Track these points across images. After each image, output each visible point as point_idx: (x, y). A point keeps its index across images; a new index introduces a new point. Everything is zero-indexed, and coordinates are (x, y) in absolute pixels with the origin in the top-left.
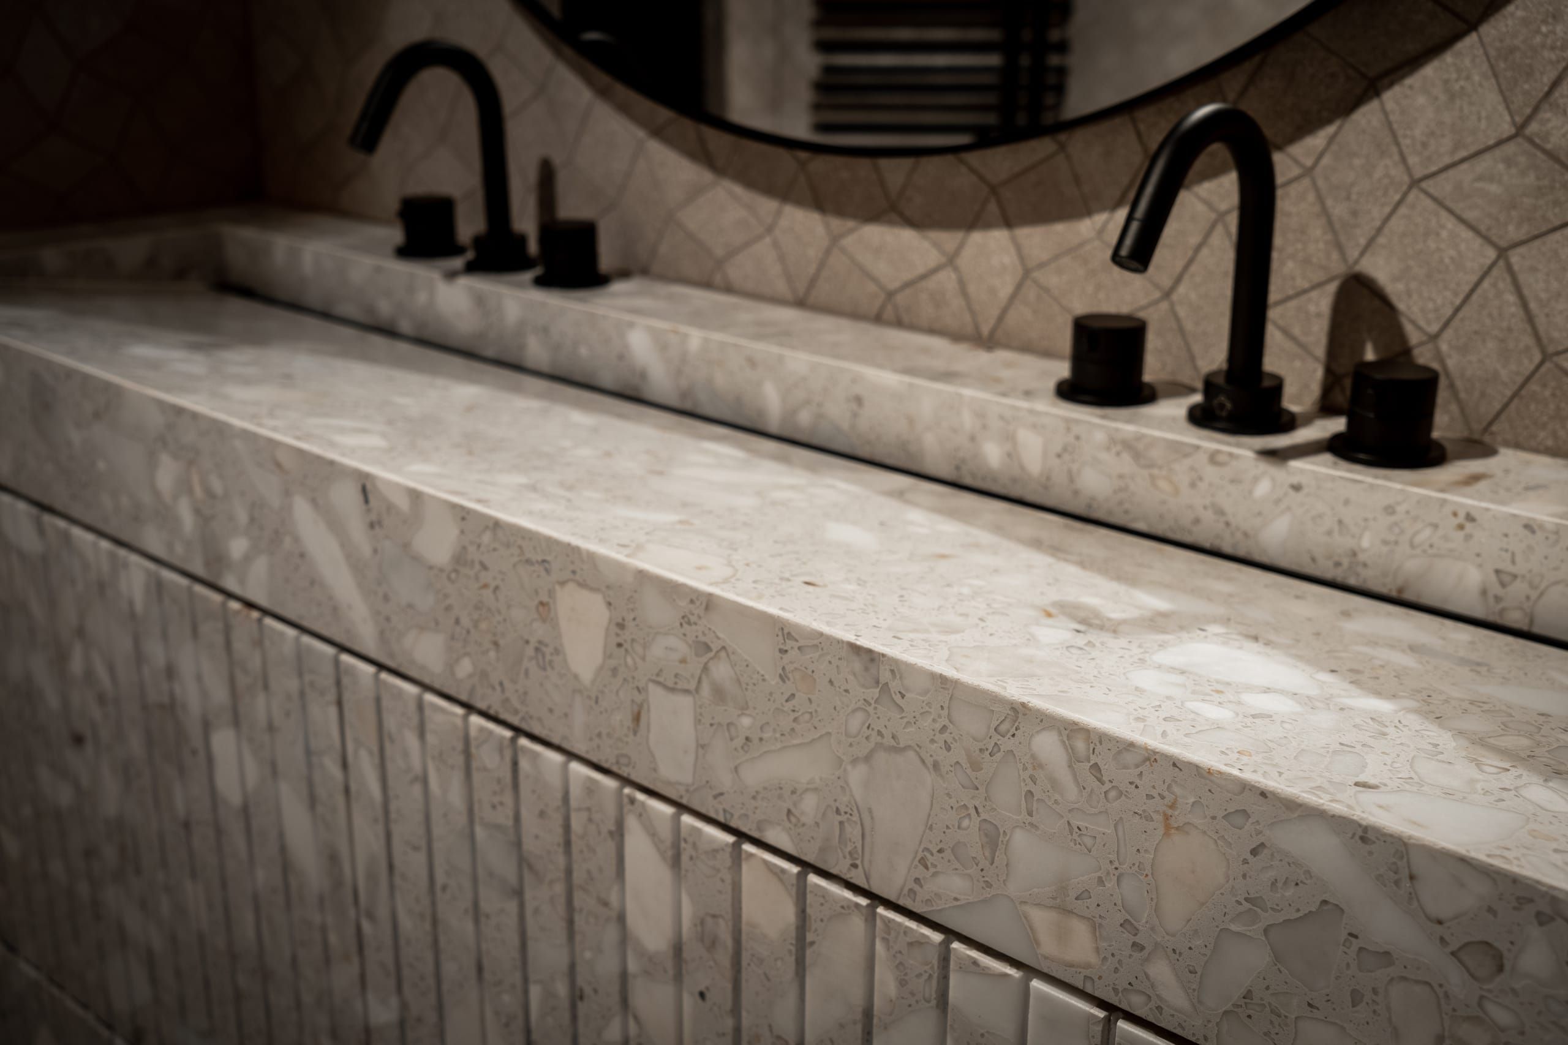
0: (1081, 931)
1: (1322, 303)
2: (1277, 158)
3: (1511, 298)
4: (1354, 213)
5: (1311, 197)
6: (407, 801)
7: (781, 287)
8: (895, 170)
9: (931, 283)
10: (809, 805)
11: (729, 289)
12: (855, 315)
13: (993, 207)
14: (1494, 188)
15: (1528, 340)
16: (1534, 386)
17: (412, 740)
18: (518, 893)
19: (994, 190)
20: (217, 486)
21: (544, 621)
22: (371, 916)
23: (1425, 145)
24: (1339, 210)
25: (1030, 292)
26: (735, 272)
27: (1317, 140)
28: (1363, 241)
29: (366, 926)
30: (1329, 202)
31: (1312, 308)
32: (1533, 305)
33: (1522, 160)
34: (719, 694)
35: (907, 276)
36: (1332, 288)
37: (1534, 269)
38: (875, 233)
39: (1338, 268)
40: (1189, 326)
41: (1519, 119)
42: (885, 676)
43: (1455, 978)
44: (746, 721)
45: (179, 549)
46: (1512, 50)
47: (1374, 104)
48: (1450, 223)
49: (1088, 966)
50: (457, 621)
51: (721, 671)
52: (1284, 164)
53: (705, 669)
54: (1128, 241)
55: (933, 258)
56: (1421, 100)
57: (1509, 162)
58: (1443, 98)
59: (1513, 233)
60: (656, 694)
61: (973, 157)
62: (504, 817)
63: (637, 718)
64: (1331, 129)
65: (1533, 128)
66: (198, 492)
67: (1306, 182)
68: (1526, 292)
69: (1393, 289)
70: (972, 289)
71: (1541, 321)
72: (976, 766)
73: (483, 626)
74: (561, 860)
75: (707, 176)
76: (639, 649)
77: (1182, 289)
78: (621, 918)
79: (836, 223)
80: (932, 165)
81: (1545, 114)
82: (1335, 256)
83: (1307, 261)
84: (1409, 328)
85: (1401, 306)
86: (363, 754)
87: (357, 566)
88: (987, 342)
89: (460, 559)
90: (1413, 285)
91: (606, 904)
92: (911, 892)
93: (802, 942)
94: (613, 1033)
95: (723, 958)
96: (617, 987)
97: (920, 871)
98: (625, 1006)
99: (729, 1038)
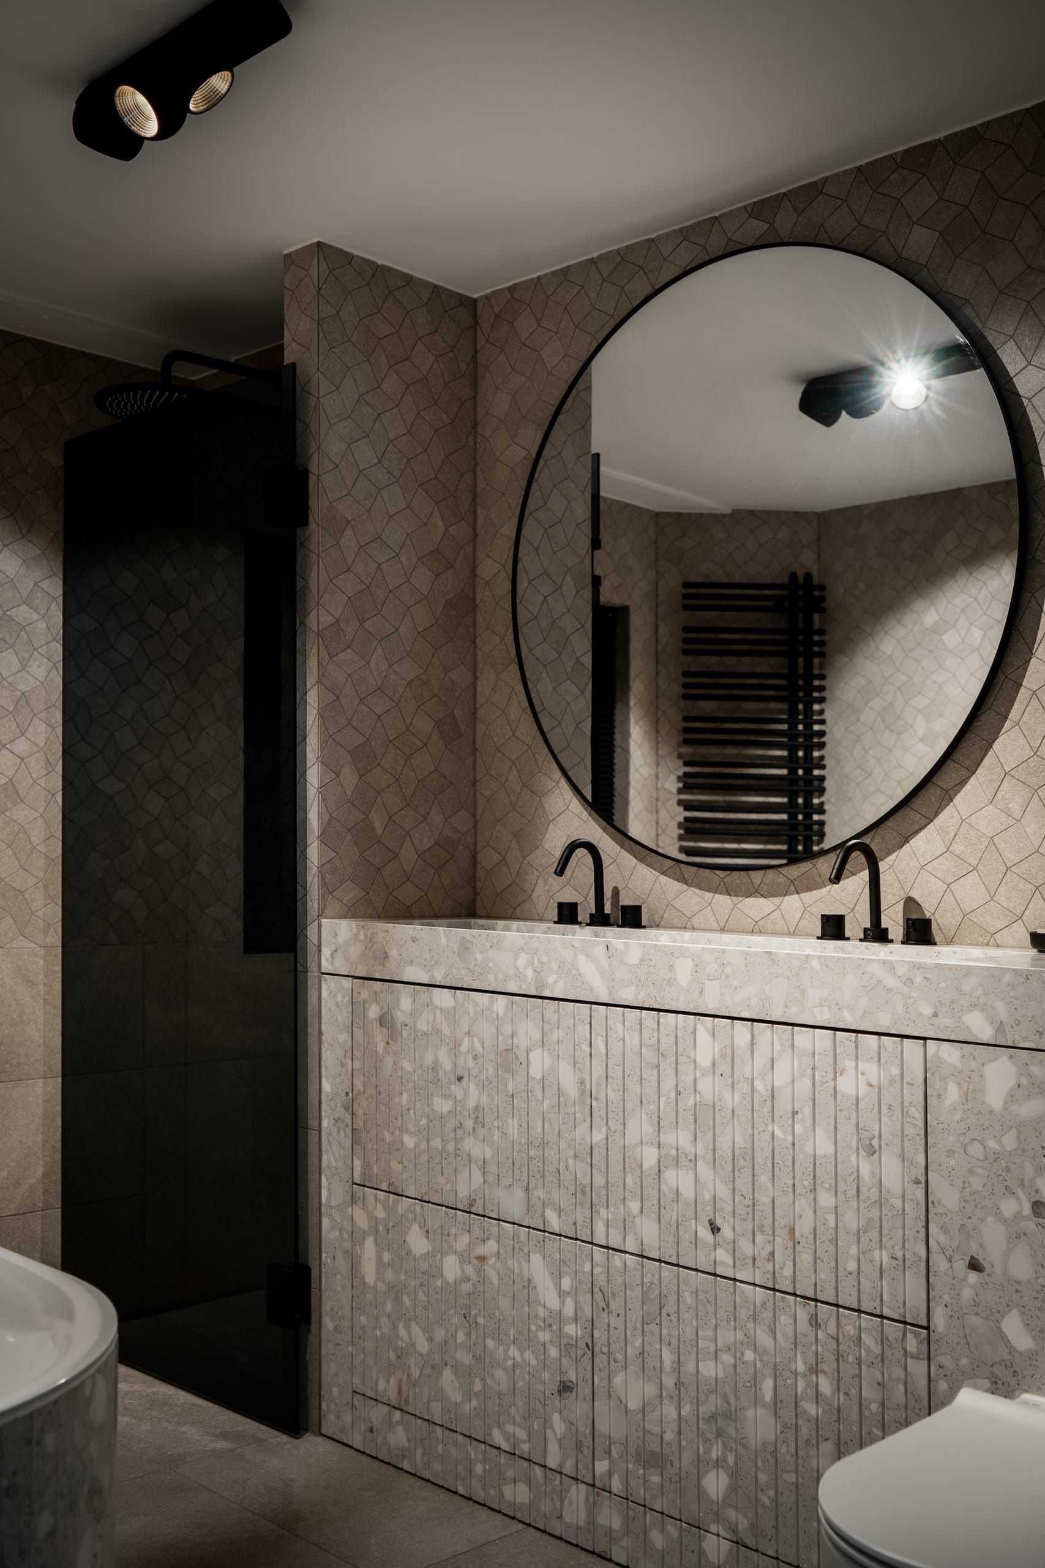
0: (826, 1009)
1: (900, 907)
2: (880, 864)
3: (952, 899)
4: (906, 878)
5: (893, 874)
6: (616, 1048)
7: (715, 925)
8: (757, 876)
9: (771, 916)
10: (754, 1002)
11: (694, 929)
12: (744, 932)
13: (792, 887)
14: (944, 867)
15: (959, 911)
16: (962, 925)
17: (620, 1027)
18: (658, 1066)
19: (792, 882)
20: (545, 959)
21: (671, 971)
22: (597, 1099)
23: (923, 856)
24: (902, 878)
25: (807, 915)
26: (695, 922)
27: (893, 856)
28: (910, 886)
29: (594, 1104)
30: (899, 875)
31: (897, 909)
32: (959, 901)
33: (950, 858)
34: (727, 977)
35: (762, 915)
36: (903, 901)
37: (957, 890)
38: (750, 901)
39: (904, 896)
40: (860, 920)
41: (947, 847)
42: (774, 957)
43: (905, 989)
44: (735, 982)
45: (524, 986)
46: (943, 827)
47: (908, 844)
48: (933, 878)
49: (828, 1019)
50: (640, 980)
51: (728, 970)
52: (882, 866)
53: (723, 971)
54: (833, 874)
55: (773, 907)
56: (921, 843)
57: (947, 859)
58: (926, 841)
59: (951, 880)
60: (708, 983)
61: (784, 870)
62: (654, 1041)
63: (701, 992)
64: (897, 853)
65: (951, 849)
66: (536, 963)
67: (891, 870)
68: (957, 897)
69: (919, 900)
70: (786, 917)
71: (961, 905)
72: (798, 974)
73: (649, 979)
74: (674, 1048)
75: (685, 887)
76: (702, 971)
77: (856, 908)
78: (695, 1061)
79: (735, 899)
80: (770, 873)
81: (954, 845)
82: (902, 892)
83: (894, 894)
84: (926, 912)
85: (923, 905)
86: (599, 1038)
87: (602, 973)
88: (793, 934)
89: (642, 960)
90: (926, 898)
91: (690, 1057)
92: (783, 1016)
93: (753, 1044)
94: (691, 1102)
95: (729, 1060)
96: (693, 1085)
97: (785, 1009)
98: (695, 1090)
99: (730, 1086)
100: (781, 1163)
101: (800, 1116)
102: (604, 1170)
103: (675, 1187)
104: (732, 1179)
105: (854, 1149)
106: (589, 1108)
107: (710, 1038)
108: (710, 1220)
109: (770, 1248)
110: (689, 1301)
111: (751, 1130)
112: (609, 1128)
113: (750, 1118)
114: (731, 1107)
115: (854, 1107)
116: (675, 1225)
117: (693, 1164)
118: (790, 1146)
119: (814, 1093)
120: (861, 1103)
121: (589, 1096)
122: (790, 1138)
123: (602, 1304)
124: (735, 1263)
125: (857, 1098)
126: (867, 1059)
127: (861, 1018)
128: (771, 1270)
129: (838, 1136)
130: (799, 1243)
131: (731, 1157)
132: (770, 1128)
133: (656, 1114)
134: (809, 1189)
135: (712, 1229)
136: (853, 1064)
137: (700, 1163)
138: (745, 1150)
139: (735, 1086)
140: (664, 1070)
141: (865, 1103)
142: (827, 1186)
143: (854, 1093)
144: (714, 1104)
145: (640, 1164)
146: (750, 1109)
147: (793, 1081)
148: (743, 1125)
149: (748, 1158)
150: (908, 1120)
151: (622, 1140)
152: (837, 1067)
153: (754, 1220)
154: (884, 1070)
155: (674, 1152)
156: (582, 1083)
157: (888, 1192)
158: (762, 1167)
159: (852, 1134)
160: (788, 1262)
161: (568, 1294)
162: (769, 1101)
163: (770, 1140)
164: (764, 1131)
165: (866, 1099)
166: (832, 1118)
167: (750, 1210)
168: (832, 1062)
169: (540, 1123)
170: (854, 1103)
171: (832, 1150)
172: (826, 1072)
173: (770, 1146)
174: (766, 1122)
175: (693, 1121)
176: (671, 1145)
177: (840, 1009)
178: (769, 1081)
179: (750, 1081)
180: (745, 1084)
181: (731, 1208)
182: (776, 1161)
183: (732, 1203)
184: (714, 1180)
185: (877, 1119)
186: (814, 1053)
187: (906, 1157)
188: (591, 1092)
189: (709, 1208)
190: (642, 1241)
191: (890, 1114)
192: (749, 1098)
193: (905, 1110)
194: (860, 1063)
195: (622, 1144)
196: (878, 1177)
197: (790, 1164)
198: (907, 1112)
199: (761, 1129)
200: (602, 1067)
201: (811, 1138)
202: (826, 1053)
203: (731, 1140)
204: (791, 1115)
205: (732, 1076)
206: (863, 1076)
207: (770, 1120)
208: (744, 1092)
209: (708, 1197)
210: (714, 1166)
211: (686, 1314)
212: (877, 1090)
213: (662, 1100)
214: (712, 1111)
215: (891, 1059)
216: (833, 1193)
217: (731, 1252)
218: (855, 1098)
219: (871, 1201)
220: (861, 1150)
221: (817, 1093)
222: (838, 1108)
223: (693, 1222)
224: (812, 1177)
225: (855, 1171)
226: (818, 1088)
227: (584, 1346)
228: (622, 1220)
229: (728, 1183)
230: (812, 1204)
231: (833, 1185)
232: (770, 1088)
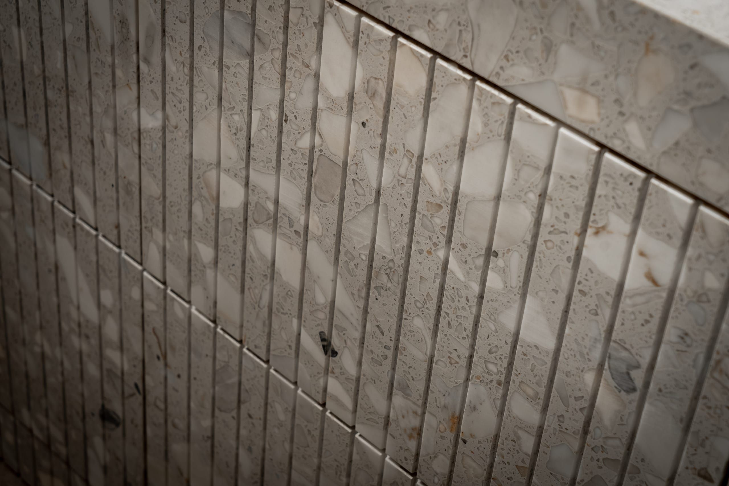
0: (591, 103)
10: (442, 19)
18: (250, 54)
29: (144, 67)
49: (593, 122)
62: (245, 7)
74: (281, 37)
78: (317, 76)
91: (308, 66)
92: (498, 74)
93: (428, 98)
94: (305, 142)
95: (380, 104)
96: (310, 116)
97: (504, 63)
98: (314, 125)
99: (378, 150)
100: (452, 317)
101: (500, 262)
102: (160, 176)
103: (269, 257)
104: (363, 294)
105: (595, 363)
106: (135, 69)
107: (347, 51)
108: (321, 333)
109: (416, 422)
110: (282, 417)
111: (405, 240)
112: (166, 118)
113: (407, 218)
114: (374, 184)
115: (610, 300)
116: (266, 310)
117: (301, 240)
118: (474, 301)
119: (535, 236)
120: (626, 303)
121: (134, 49)
122: (476, 288)
123: (157, 351)
124: (356, 406)
125: (621, 286)
126: (658, 233)
127: (664, 153)
128: (414, 450)
129: (567, 331)
130: (465, 442)
131: (366, 263)
132: (441, 254)
133: (244, 133)
134: (496, 378)
135: (324, 346)
136: (627, 228)
137: (312, 246)
138: (391, 264)
139: (387, 155)
140: (261, 67)
141: (634, 305)
142: (530, 392)
143: (615, 275)
144: (345, 163)
145: (214, 193)
146: (410, 205)
147: (498, 198)
148: (393, 224)
149: (396, 279)
150: (716, 375)
151: (187, 147)
152: (592, 218)
153: (394, 369)
154: (690, 269)
155: (271, 207)
156: (123, 22)
157: (643, 460)
158: (419, 305)
159: (596, 340)
160: (441, 457)
161: (110, 312)
162: (446, 210)
163: (439, 272)
164: (429, 252)
165: (639, 300)
166: (562, 297)
167: (390, 354)
168: (582, 203)
169: (60, 55)
170: (613, 293)
171: (550, 344)
172: (567, 215)
173: (438, 281)
174: (435, 240)
175: (305, 175)
176: (266, 193)
177: (621, 114)
178: (451, 177)
179: (415, 159)
180: (406, 161)
181: (357, 335)
182: (443, 309)
183: (360, 328)
184: (335, 281)
185: (651, 342)
186: (548, 170)
187: (693, 428)
188: (138, 44)
189: (321, 315)
190: (215, 303)
191: (683, 347)
192: (409, 187)
193: (715, 356)
194: (640, 232)
195: (188, 152)
196: (629, 428)
197: (470, 327)
198: (718, 362)
199: (426, 248)
200: (155, 12)
201: (516, 306)
202: (574, 182)
203: (368, 235)
204: (483, 252)
205: (384, 134)
206: (642, 259)
207: (443, 240)
208: (402, 171)
209: (321, 299)
210: (337, 259)
211: (276, 430)
212: (664, 295)
213: (256, 115)
214: (340, 173)
215: (712, 257)
216: (540, 408)
217: (352, 394)
218: (614, 286)
219: (605, 456)
220: (606, 373)
221: (540, 240)
222: (577, 287)
223: (295, 321)
224: (505, 365)
225: (587, 397)
226: (544, 232)
227: (133, 386)
228: (186, 261)
229: (356, 297)
230: (498, 403)
231: (542, 396)
232: (451, 188)
